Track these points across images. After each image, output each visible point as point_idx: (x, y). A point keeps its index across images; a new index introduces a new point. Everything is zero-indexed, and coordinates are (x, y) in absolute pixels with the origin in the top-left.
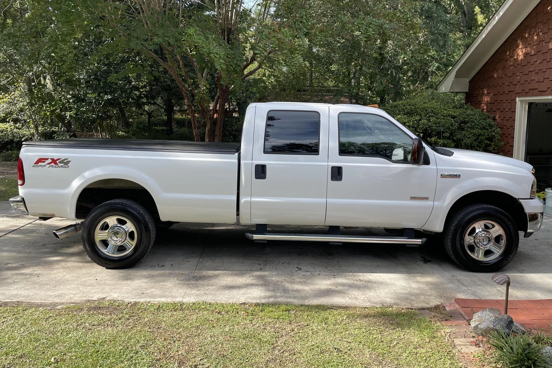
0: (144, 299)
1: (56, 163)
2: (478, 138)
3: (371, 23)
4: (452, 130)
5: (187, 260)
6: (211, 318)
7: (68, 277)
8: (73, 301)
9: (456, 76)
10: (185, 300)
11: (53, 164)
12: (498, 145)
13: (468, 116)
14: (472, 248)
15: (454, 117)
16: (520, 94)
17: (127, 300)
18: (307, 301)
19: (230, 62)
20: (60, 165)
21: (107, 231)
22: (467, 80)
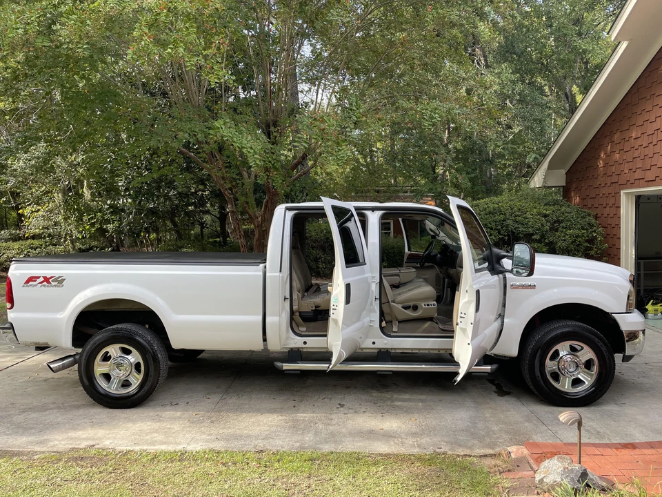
0: (141, 447)
1: (49, 282)
2: (575, 240)
3: (436, 109)
4: (542, 231)
5: (208, 396)
6: (212, 472)
7: (60, 419)
8: (55, 449)
9: (550, 168)
10: (189, 448)
11: (45, 283)
12: (600, 249)
13: (563, 214)
14: (556, 376)
15: (545, 216)
16: (624, 186)
17: (119, 448)
18: (340, 447)
19: (268, 158)
20: (53, 284)
21: (109, 362)
22: (563, 172)
